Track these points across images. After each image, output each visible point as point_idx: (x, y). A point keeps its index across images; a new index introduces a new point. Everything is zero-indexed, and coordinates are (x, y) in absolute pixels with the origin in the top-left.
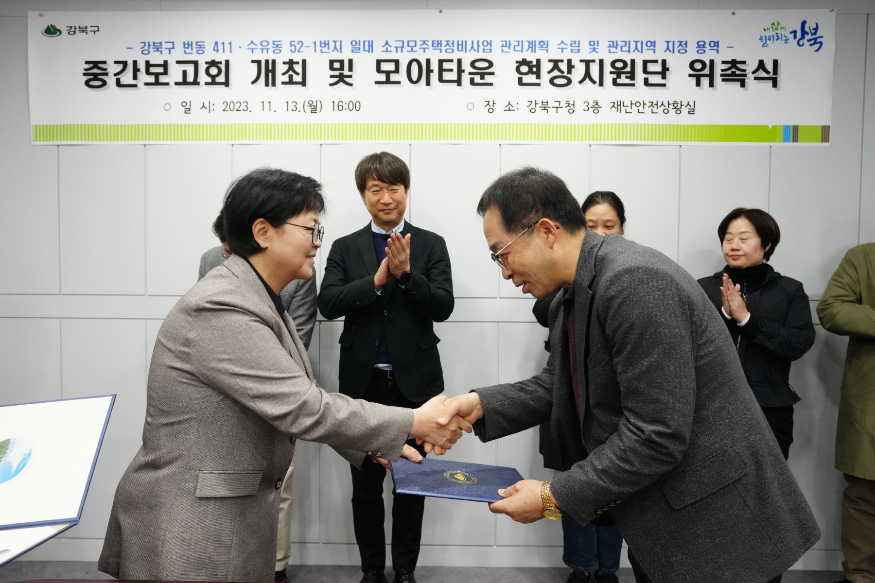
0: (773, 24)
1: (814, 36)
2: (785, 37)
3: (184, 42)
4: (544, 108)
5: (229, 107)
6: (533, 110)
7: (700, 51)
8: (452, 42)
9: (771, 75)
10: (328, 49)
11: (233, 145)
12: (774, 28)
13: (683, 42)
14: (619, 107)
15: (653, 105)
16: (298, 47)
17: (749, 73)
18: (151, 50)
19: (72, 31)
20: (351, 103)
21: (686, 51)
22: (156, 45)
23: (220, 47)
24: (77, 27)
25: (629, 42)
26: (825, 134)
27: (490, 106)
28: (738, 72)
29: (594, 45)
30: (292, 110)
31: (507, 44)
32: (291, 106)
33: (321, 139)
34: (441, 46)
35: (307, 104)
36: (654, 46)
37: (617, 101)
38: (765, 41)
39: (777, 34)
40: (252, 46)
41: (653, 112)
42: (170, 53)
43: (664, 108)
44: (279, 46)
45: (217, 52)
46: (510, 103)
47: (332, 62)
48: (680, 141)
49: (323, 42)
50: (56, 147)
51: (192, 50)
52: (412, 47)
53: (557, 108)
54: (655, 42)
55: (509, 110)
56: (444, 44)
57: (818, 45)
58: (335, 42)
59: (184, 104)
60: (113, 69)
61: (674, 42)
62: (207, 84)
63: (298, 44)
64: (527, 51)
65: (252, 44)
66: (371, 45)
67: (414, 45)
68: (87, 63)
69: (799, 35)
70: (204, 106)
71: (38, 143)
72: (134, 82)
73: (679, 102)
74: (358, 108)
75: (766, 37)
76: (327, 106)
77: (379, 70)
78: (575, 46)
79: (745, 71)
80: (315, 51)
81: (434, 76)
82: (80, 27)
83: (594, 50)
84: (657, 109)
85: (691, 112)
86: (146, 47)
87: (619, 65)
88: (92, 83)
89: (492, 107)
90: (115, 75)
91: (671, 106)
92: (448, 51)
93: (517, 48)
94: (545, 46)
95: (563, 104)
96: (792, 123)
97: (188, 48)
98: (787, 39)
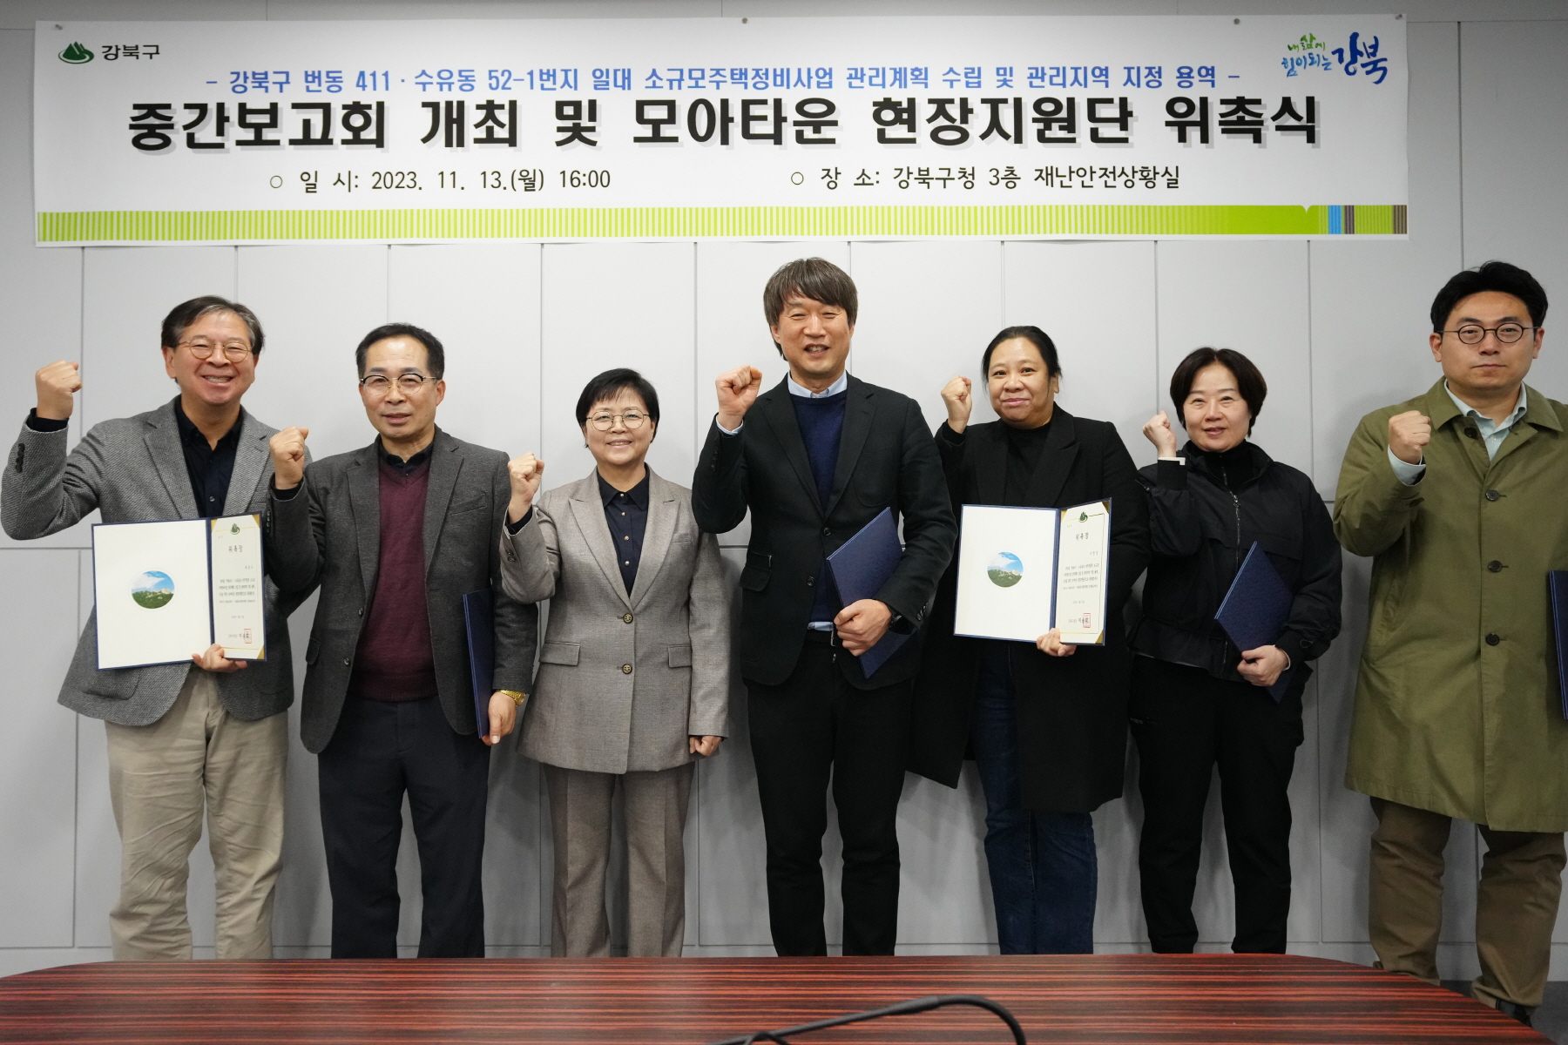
0: (1303, 39)
1: (1372, 59)
2: (1324, 59)
3: (306, 72)
4: (922, 181)
5: (382, 180)
6: (904, 184)
7: (1183, 84)
8: (764, 71)
9: (1304, 122)
10: (554, 83)
11: (389, 246)
12: (1305, 45)
13: (1154, 68)
14: (1049, 177)
15: (1108, 173)
16: (502, 80)
17: (1267, 119)
18: (249, 84)
19: (111, 53)
20: (593, 175)
21: (1160, 84)
22: (257, 76)
23: (369, 80)
24: (121, 47)
25: (1064, 68)
26: (1399, 219)
27: (831, 177)
28: (1248, 118)
29: (1005, 74)
30: (493, 186)
31: (857, 75)
32: (491, 180)
33: (542, 236)
34: (746, 78)
35: (517, 176)
36: (1107, 76)
37: (1047, 168)
38: (1291, 67)
39: (1310, 54)
40: (424, 79)
41: (1108, 185)
42: (281, 91)
43: (1126, 178)
44: (470, 78)
45: (364, 90)
46: (866, 172)
47: (560, 105)
48: (1156, 233)
49: (545, 71)
50: (80, 250)
51: (320, 85)
52: (697, 80)
53: (945, 179)
54: (1106, 69)
55: (864, 184)
56: (751, 74)
57: (1380, 73)
58: (566, 71)
59: (305, 177)
60: (182, 117)
61: (1139, 69)
62: (345, 142)
63: (503, 75)
64: (891, 85)
65: (424, 76)
66: (627, 76)
67: (700, 76)
68: (136, 107)
69: (1347, 57)
70: (339, 180)
71: (48, 244)
72: (219, 140)
73: (1151, 168)
74: (605, 183)
75: (1292, 59)
76: (553, 179)
77: (641, 119)
78: (973, 76)
79: (1260, 115)
80: (532, 88)
81: (735, 129)
82: (125, 47)
83: (1005, 82)
84: (1115, 180)
85: (1173, 184)
86: (241, 81)
87: (1048, 107)
88: (144, 141)
89: (834, 179)
90: (186, 127)
91: (1138, 176)
92: (758, 85)
93: (875, 81)
94: (923, 76)
95: (955, 174)
96: (1343, 201)
97: (313, 82)
98: (1328, 64)
